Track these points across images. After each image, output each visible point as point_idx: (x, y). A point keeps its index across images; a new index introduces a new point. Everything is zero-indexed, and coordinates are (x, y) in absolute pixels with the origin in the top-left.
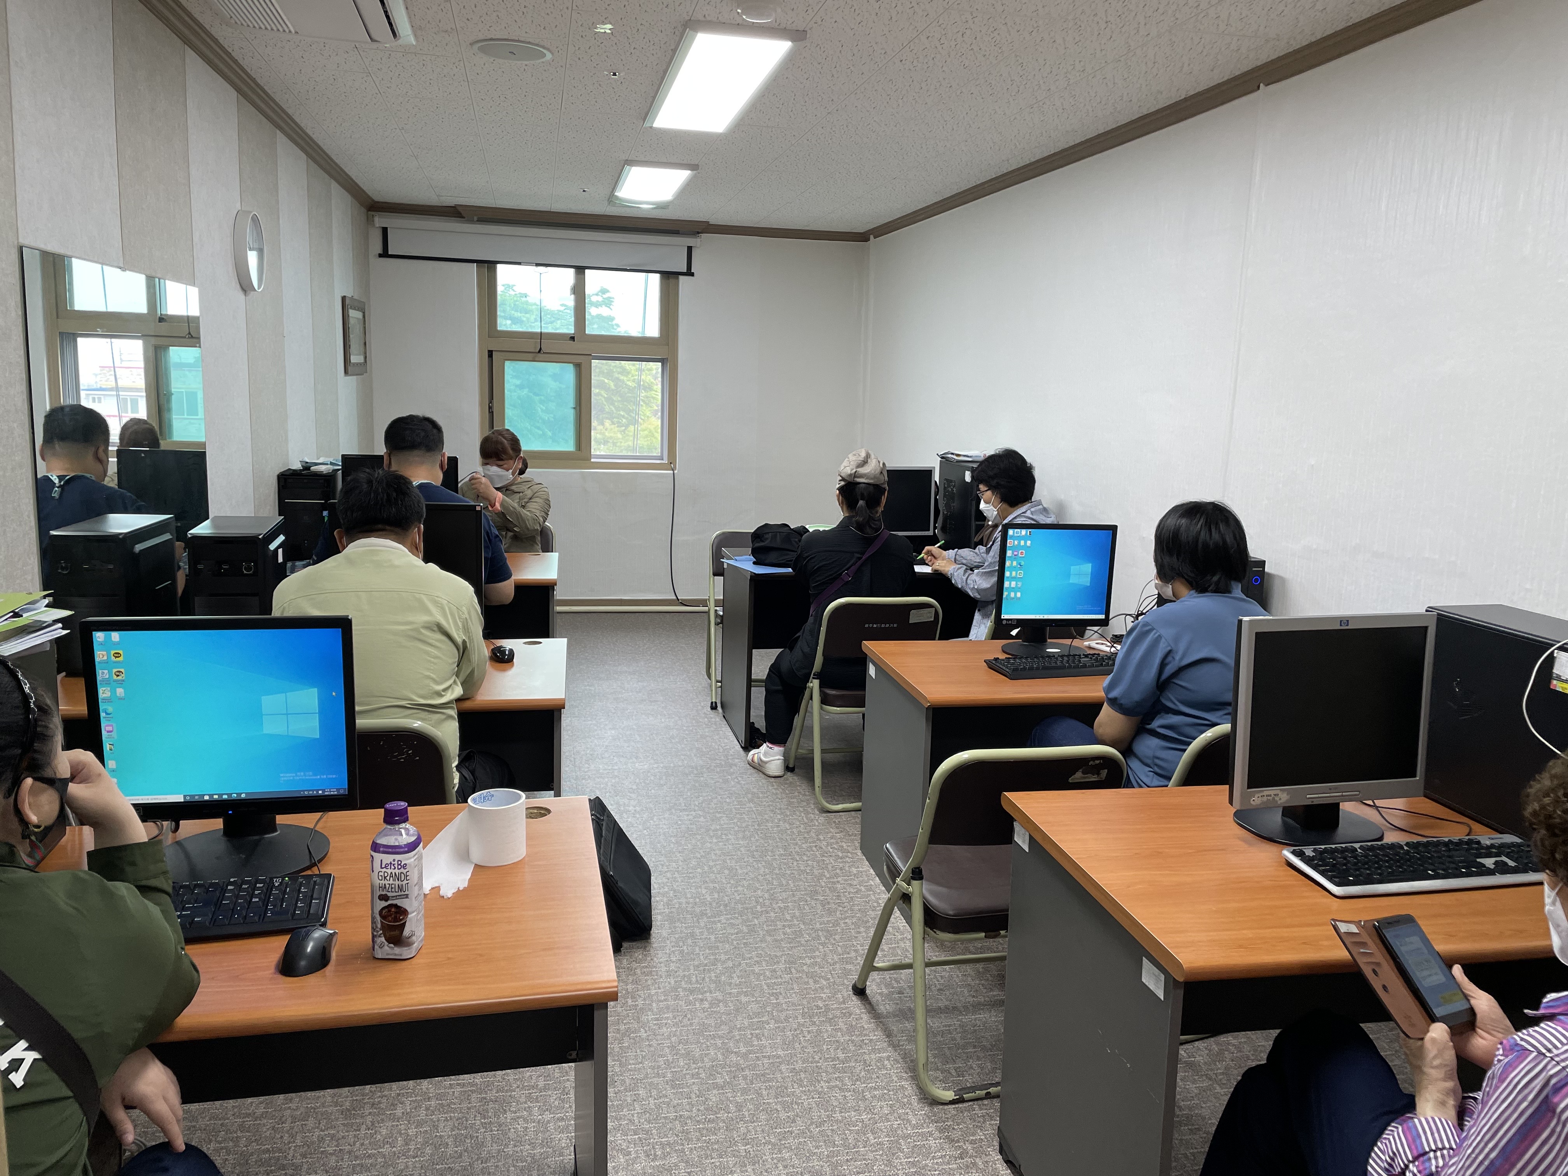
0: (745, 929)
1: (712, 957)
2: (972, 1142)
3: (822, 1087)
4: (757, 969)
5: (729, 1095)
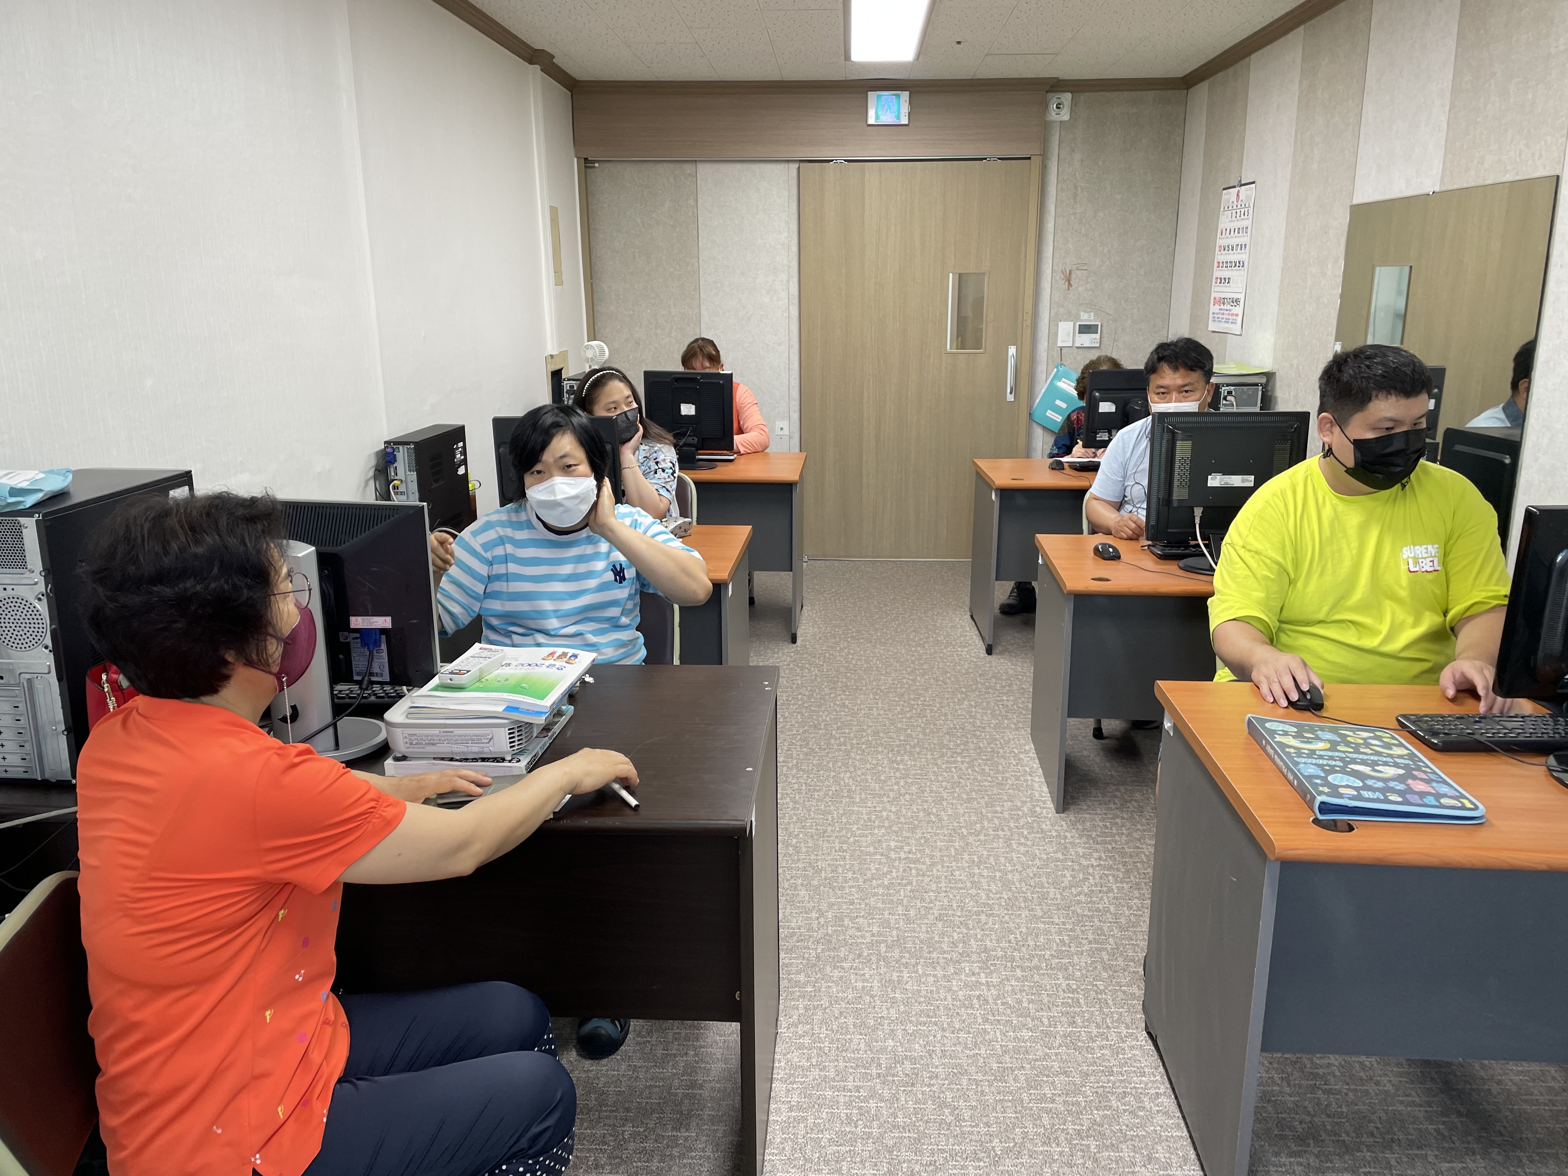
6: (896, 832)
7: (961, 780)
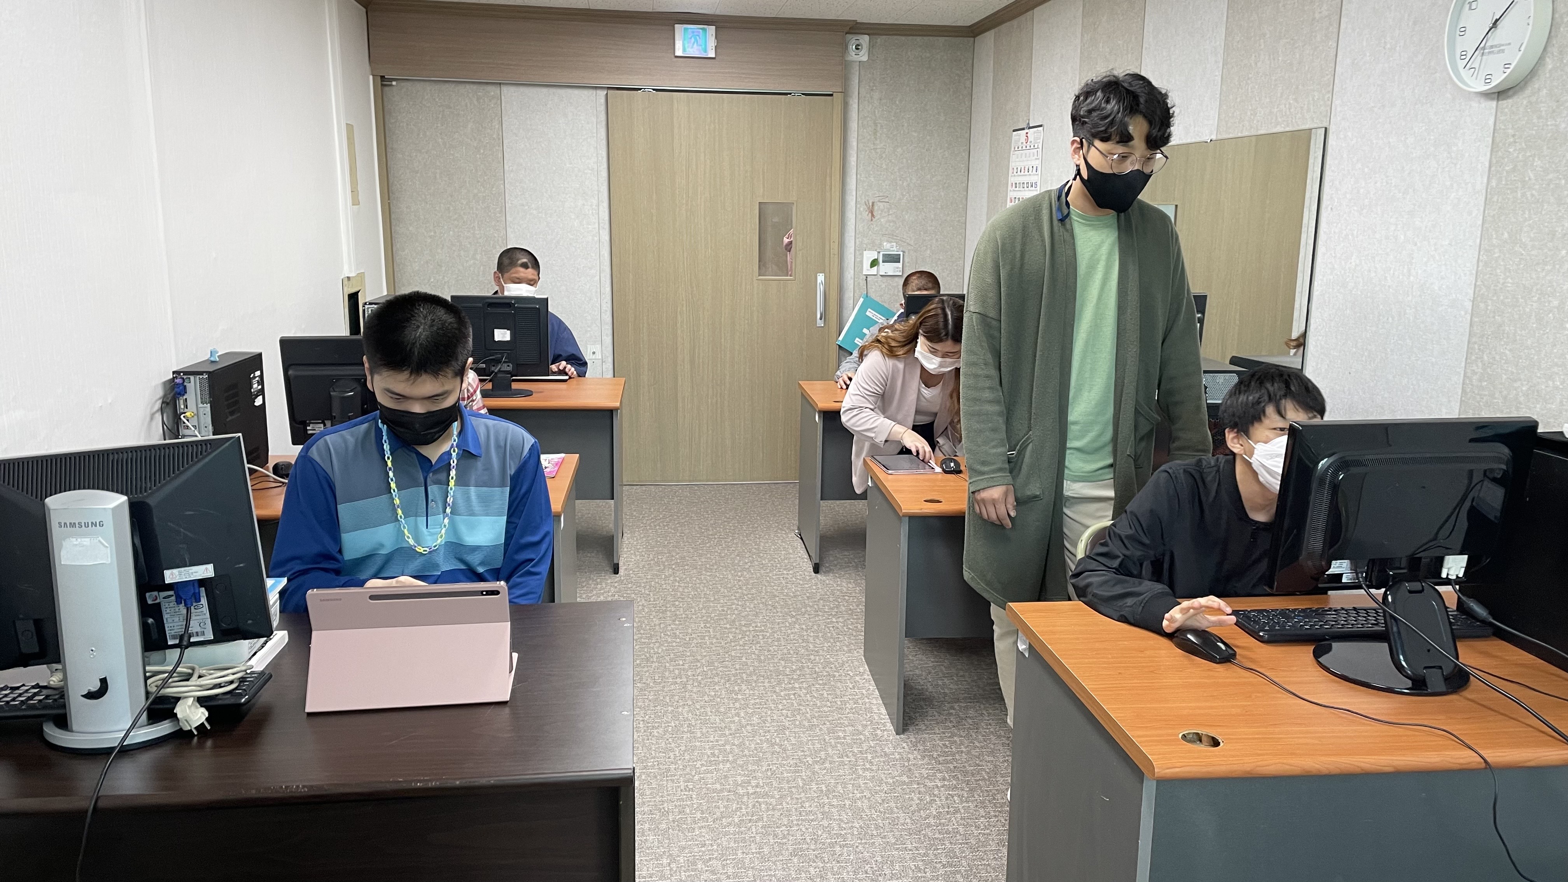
6: (742, 767)
7: (802, 708)
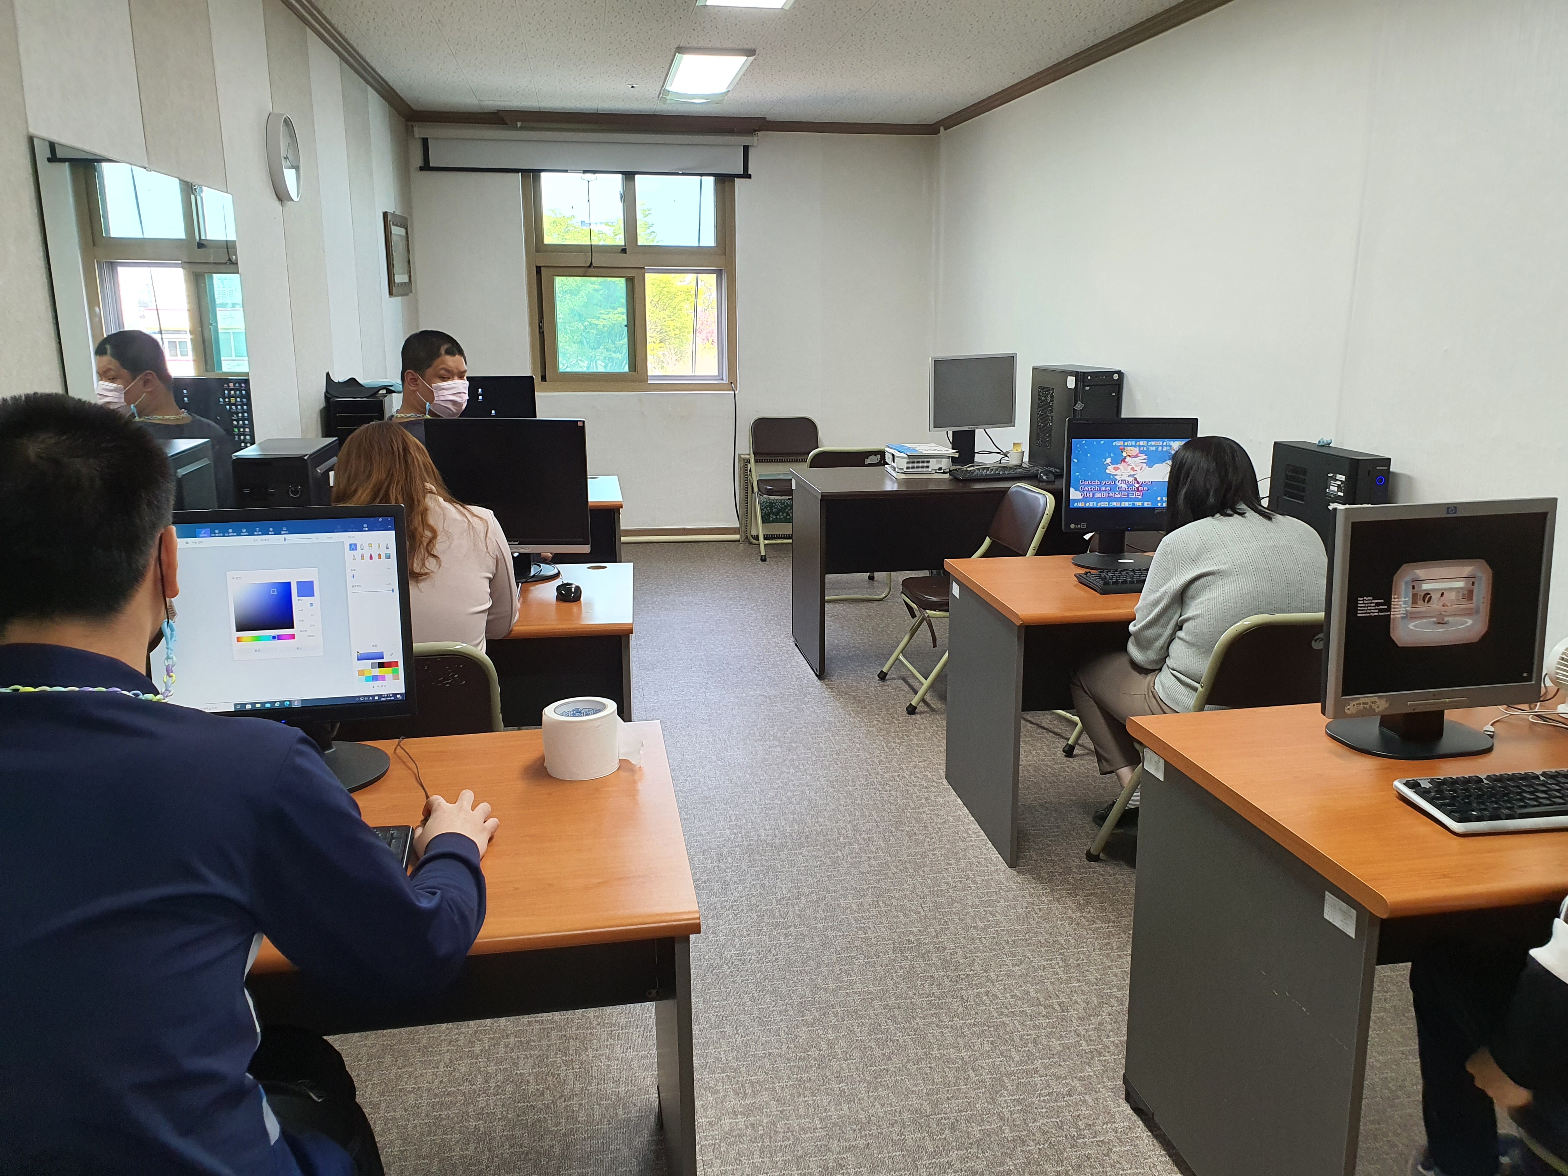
0: (828, 862)
1: (795, 891)
2: (1080, 1079)
3: (917, 1023)
4: (842, 902)
5: (820, 1032)
